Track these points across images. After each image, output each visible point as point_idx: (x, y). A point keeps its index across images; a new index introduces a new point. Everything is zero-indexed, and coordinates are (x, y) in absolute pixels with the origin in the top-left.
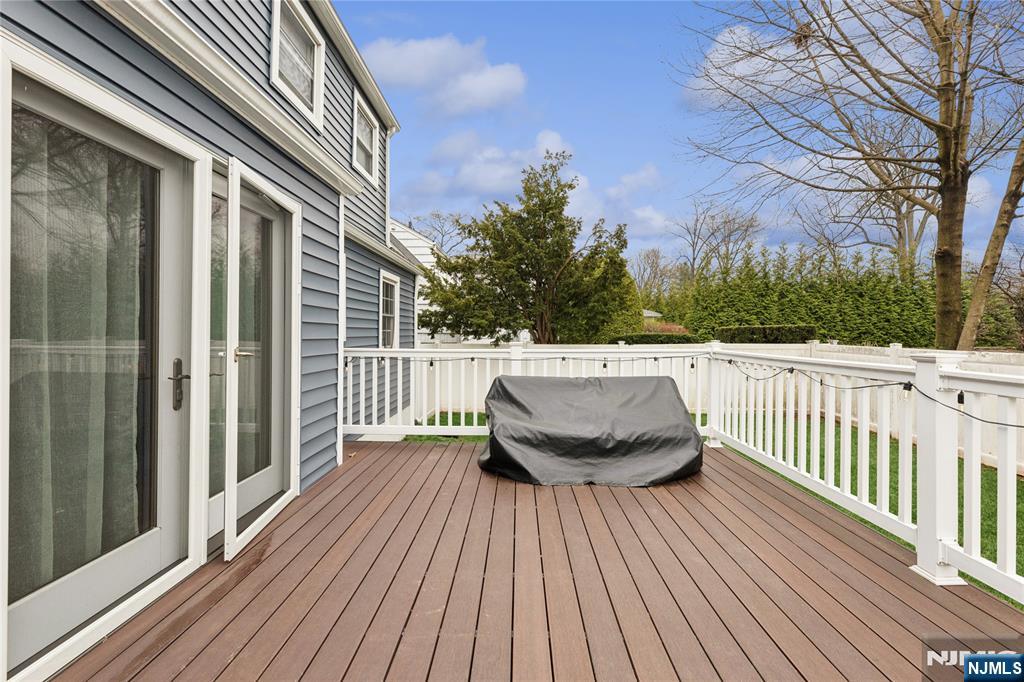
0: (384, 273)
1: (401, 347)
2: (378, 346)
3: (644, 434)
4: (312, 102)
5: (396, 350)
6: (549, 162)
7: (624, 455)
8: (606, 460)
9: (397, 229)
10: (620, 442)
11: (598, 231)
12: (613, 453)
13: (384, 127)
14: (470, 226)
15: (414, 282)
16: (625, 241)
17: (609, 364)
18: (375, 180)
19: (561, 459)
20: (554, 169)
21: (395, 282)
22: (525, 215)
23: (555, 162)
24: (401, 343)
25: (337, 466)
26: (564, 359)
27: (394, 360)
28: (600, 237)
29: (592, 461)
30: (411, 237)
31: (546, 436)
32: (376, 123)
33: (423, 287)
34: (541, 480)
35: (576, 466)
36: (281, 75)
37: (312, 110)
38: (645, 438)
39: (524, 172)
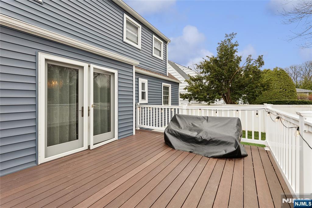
0: (163, 84)
1: (171, 105)
2: (161, 105)
3: (214, 138)
4: (138, 42)
5: (170, 106)
6: (227, 38)
7: (206, 145)
8: (199, 145)
9: (184, 69)
10: (204, 140)
11: (249, 60)
12: (202, 143)
13: (165, 42)
14: (200, 65)
15: (178, 85)
16: (263, 62)
17: (217, 112)
18: (162, 58)
19: (184, 142)
20: (229, 40)
21: (170, 86)
22: (218, 59)
23: (230, 38)
24: (171, 104)
25: (133, 135)
26: (200, 109)
27: (168, 109)
28: (250, 62)
29: (195, 145)
30: (189, 71)
31: (180, 134)
32: (162, 42)
33: (187, 86)
34: (175, 148)
35: (188, 145)
36: (127, 38)
37: (137, 44)
38: (214, 140)
39: (219, 44)
